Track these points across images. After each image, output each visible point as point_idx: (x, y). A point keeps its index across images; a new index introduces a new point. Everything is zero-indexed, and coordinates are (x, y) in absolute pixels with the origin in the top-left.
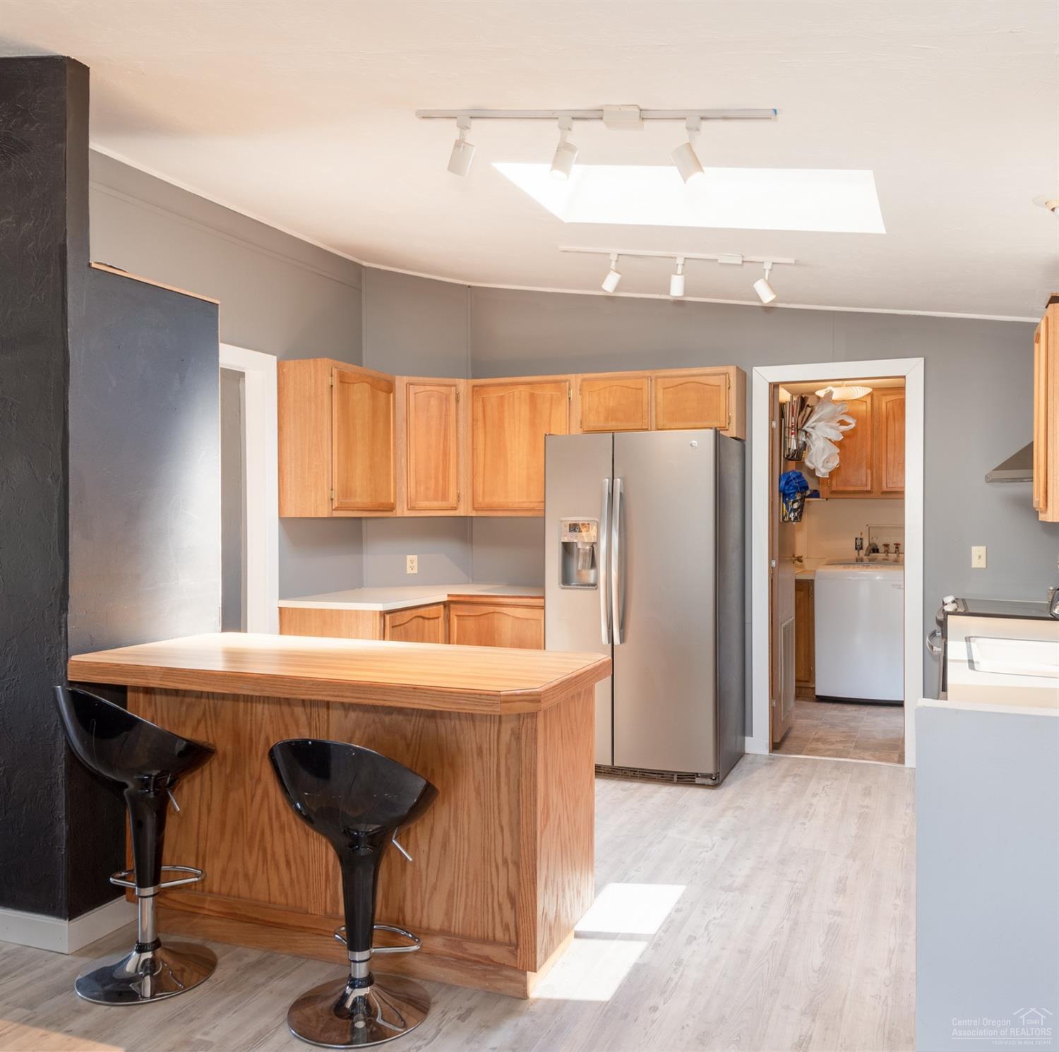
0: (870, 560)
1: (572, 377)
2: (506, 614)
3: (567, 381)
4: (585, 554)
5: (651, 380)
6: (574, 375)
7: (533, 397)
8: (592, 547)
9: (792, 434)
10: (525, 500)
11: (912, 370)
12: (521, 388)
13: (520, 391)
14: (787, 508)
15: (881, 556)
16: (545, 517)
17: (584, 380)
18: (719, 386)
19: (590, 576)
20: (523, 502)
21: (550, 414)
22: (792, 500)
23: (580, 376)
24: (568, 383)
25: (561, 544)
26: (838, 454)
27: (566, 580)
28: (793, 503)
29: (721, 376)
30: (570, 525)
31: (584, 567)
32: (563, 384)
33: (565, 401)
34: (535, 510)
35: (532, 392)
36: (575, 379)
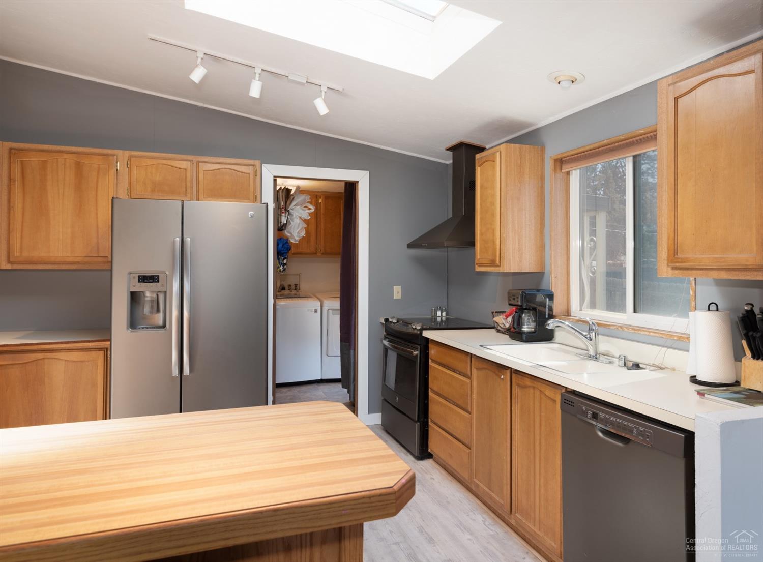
0: (281, 295)
1: (119, 153)
2: (57, 359)
3: (114, 155)
4: (152, 301)
5: (193, 163)
6: (121, 151)
7: (79, 166)
8: (158, 295)
9: (283, 213)
10: (69, 255)
11: (362, 178)
12: (65, 156)
13: (65, 159)
14: (279, 263)
15: (286, 292)
16: (111, 270)
17: (130, 157)
18: (249, 174)
19: (159, 319)
20: (68, 256)
21: (97, 181)
22: (283, 258)
23: (127, 153)
24: (115, 157)
25: (129, 294)
26: (305, 228)
27: (133, 324)
28: (284, 259)
29: (251, 167)
30: (139, 276)
31: (151, 312)
32: (111, 157)
33: (113, 172)
34: (79, 263)
35: (78, 160)
36: (122, 155)
